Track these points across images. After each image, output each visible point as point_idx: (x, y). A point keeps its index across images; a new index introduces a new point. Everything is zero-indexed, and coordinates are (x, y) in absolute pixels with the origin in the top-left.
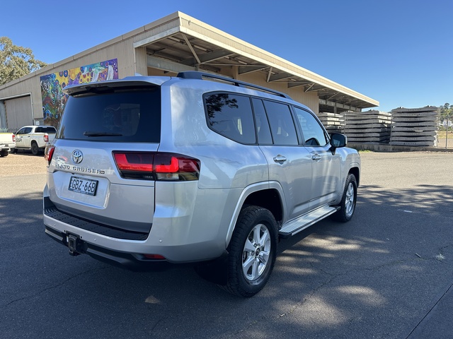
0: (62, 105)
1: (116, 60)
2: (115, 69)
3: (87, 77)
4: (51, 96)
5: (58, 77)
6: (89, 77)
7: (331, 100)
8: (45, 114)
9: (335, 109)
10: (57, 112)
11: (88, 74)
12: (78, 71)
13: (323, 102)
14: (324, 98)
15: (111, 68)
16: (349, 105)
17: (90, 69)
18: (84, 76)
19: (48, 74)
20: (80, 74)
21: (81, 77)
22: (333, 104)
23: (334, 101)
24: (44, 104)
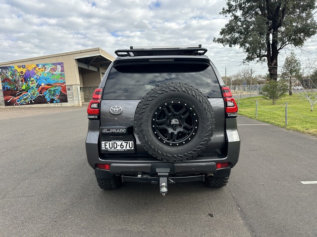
0: (20, 82)
1: (63, 63)
2: (62, 67)
3: (41, 69)
4: (10, 78)
5: (16, 68)
6: (43, 69)
8: (4, 88)
10: (16, 86)
11: (42, 68)
12: (34, 66)
15: (59, 67)
17: (44, 66)
18: (39, 69)
19: (7, 66)
20: (36, 67)
21: (37, 69)
24: (3, 82)
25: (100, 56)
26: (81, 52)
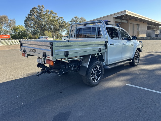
1: (108, 20)
9: (151, 27)
13: (148, 25)
16: (155, 25)
22: (150, 26)
23: (151, 25)
25: (126, 14)
26: (116, 14)
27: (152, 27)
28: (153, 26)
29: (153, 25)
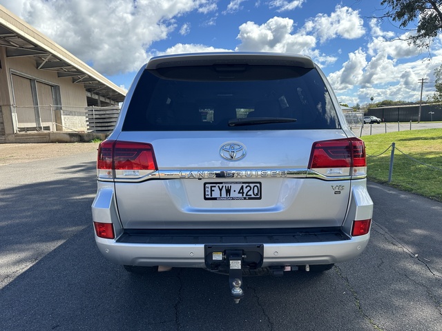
7: (94, 93)
9: (99, 102)
13: (89, 95)
14: (89, 90)
16: (109, 98)
22: (96, 97)
23: (97, 94)
27: (102, 102)
28: (102, 99)
29: (103, 96)
